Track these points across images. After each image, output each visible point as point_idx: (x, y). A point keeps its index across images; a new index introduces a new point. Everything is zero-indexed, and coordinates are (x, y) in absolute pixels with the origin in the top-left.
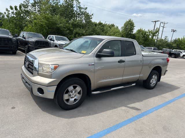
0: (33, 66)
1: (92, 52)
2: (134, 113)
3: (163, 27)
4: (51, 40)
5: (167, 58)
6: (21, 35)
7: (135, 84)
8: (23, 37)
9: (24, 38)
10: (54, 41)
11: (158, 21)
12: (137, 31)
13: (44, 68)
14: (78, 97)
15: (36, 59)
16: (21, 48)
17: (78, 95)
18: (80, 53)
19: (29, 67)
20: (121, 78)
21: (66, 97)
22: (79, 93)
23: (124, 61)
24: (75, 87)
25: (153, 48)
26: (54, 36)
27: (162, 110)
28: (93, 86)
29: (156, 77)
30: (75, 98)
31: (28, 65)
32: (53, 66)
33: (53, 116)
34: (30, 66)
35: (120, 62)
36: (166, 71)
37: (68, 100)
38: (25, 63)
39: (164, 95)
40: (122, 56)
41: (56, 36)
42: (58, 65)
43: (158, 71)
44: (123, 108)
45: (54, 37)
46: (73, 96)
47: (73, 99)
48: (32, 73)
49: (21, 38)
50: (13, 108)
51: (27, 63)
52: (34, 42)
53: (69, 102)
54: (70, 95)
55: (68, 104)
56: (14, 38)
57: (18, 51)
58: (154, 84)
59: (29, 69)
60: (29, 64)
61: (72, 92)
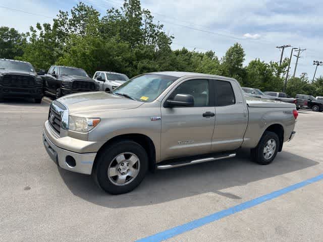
0: (60, 120)
2: (229, 203)
4: (100, 79)
6: (51, 70)
7: (235, 154)
8: (54, 74)
9: (55, 76)
10: (104, 81)
11: (287, 46)
13: (77, 124)
14: (133, 173)
15: (65, 109)
16: (49, 92)
17: (132, 169)
18: (139, 100)
19: (54, 123)
20: (209, 143)
21: (112, 172)
22: (135, 166)
23: (213, 115)
24: (127, 157)
25: (278, 93)
27: (278, 200)
28: (159, 156)
29: (274, 143)
30: (127, 175)
32: (92, 120)
33: (89, 204)
34: (56, 121)
35: (207, 115)
36: (293, 133)
37: (115, 178)
38: (49, 116)
39: (286, 175)
40: (210, 105)
41: (109, 73)
42: (99, 119)
43: (277, 132)
44: (211, 194)
45: (106, 74)
46: (125, 171)
47: (124, 177)
49: (50, 76)
50: (28, 188)
51: (52, 116)
52: (70, 83)
53: (119, 180)
54: (119, 170)
55: (116, 184)
56: (39, 77)
57: (45, 98)
58: (270, 155)
59: (55, 126)
60: (55, 118)
61: (122, 164)
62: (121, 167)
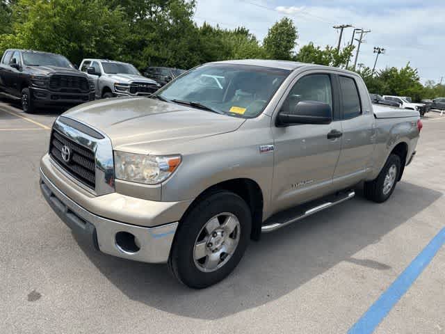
1: (264, 112)
3: (360, 42)
5: (419, 121)
7: (353, 193)
9: (18, 67)
10: (100, 75)
11: (348, 26)
12: (301, 50)
14: (229, 246)
17: (229, 241)
18: (230, 114)
19: (72, 163)
21: (199, 250)
22: (232, 235)
23: (339, 135)
24: (222, 220)
26: (99, 63)
29: (395, 171)
30: (221, 251)
31: (71, 156)
32: (167, 160)
36: (414, 154)
37: (203, 261)
41: (105, 61)
42: (177, 158)
43: (400, 155)
46: (218, 246)
47: (217, 255)
48: (92, 185)
49: (7, 67)
50: (34, 296)
52: (46, 78)
53: (208, 264)
54: (209, 245)
55: (205, 270)
61: (214, 234)
62: (213, 240)
